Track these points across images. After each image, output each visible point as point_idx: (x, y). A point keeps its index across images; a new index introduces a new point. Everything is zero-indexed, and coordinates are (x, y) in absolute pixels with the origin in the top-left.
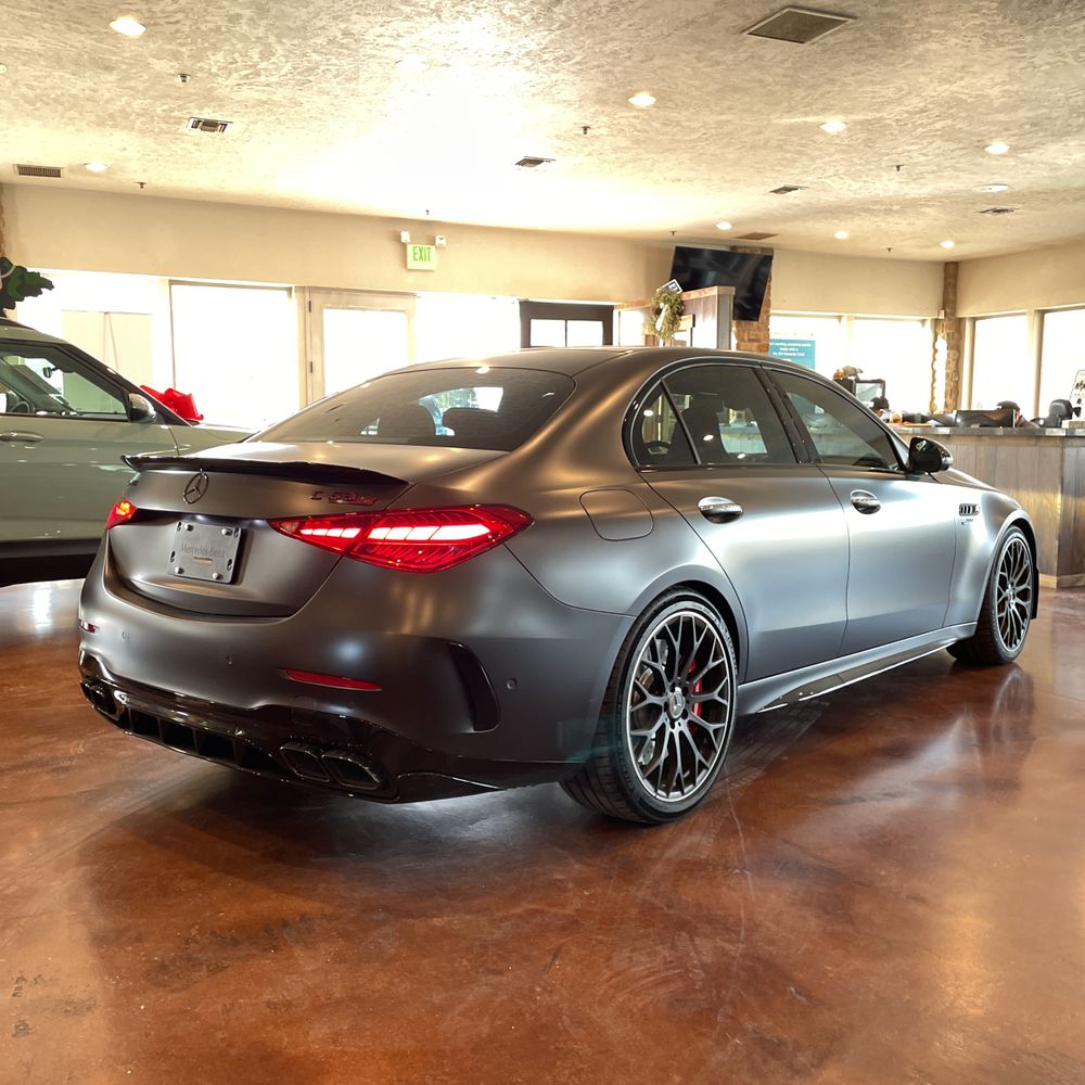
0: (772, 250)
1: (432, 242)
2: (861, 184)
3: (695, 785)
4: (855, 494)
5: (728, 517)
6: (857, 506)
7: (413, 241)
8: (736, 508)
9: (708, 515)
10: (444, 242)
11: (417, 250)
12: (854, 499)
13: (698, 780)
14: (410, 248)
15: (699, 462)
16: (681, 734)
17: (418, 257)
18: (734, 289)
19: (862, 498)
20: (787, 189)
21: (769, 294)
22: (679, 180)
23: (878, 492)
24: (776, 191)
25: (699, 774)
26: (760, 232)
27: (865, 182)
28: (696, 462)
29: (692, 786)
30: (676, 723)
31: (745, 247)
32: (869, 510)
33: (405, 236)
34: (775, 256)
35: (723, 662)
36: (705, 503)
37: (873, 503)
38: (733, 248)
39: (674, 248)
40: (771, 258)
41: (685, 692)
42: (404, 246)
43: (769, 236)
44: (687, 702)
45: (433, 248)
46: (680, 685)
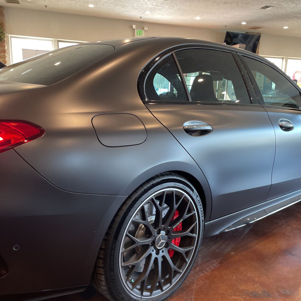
0: (261, 34)
1: (143, 29)
2: (295, 5)
3: (171, 284)
4: (281, 121)
5: (204, 132)
6: (281, 127)
7: (137, 28)
8: (209, 128)
9: (190, 132)
10: (147, 29)
11: (138, 32)
12: (281, 123)
13: (173, 280)
14: (136, 31)
15: (190, 100)
16: (163, 257)
17: (138, 34)
18: (245, 45)
19: (284, 123)
20: (267, 7)
21: (259, 49)
22: (227, 3)
23: (293, 120)
24: (262, 8)
25: (174, 277)
26: (257, 26)
27: (296, 4)
28: (188, 100)
29: (169, 285)
30: (161, 251)
31: (251, 33)
32: (288, 129)
33: (134, 26)
34: (261, 36)
35: (195, 214)
36: (187, 124)
37: (291, 125)
38: (247, 33)
39: (226, 32)
40: (260, 36)
41: (168, 233)
42: (134, 30)
43: (259, 28)
44: (169, 238)
45: (143, 31)
46: (164, 229)
